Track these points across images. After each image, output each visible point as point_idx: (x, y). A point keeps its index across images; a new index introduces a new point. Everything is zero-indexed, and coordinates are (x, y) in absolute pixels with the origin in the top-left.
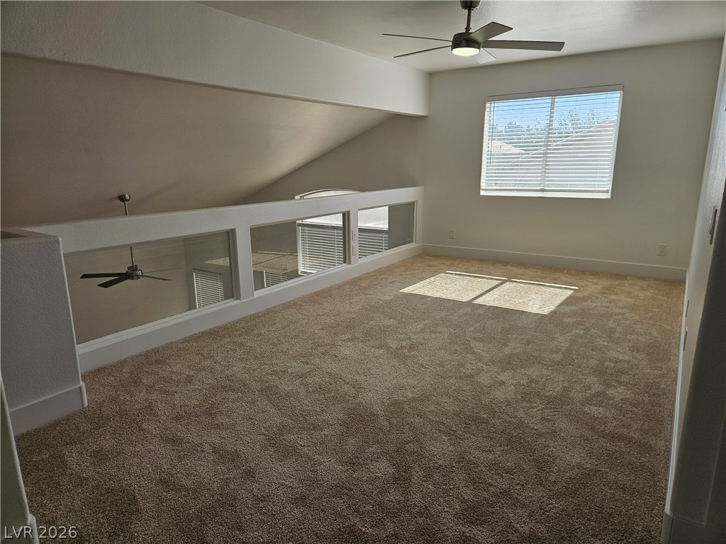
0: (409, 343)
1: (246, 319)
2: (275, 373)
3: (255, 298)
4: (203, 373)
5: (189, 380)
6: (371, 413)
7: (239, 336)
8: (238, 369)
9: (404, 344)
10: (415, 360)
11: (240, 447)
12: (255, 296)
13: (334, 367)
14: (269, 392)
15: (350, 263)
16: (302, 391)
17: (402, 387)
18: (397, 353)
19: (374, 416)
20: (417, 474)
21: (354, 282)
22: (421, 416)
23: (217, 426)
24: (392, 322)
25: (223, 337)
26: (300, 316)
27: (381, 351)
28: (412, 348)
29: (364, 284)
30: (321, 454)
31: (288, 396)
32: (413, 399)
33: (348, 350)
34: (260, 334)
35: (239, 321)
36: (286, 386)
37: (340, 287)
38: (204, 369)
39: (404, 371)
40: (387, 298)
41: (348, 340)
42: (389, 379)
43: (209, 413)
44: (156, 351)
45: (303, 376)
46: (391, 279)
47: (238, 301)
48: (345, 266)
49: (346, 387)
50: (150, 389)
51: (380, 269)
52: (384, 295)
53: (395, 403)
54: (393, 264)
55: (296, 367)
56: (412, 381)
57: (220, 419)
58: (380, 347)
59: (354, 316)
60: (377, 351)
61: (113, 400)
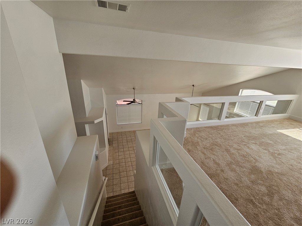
0: (278, 152)
1: (221, 126)
2: (229, 145)
3: (224, 121)
4: (210, 138)
5: (206, 139)
6: (261, 171)
7: (219, 130)
8: (219, 140)
9: (276, 152)
10: (280, 160)
11: (220, 163)
12: (225, 120)
13: (248, 150)
14: (227, 150)
15: (257, 116)
16: (237, 153)
17: (273, 167)
18: (272, 154)
19: (261, 172)
20: (276, 197)
21: (257, 123)
22: (280, 180)
23: (214, 154)
24: (271, 142)
25: (214, 129)
26: (237, 130)
27: (266, 151)
28: (279, 154)
29: (261, 124)
30: (243, 175)
31: (233, 154)
32: (278, 173)
33: (253, 147)
34: (225, 132)
35: (219, 126)
36: (233, 151)
37: (252, 123)
38: (210, 137)
39: (275, 162)
40: (270, 132)
41: (253, 143)
42: (268, 162)
43: (211, 149)
44: (198, 128)
45: (238, 149)
46: (273, 125)
47: (220, 121)
48: (256, 117)
49: (252, 159)
50: (198, 138)
51: (268, 120)
52: (269, 131)
53: (270, 171)
54: (274, 120)
55: (235, 146)
56: (277, 166)
57: (214, 153)
58: (266, 150)
59: (256, 135)
60: (264, 151)
61: (190, 138)
